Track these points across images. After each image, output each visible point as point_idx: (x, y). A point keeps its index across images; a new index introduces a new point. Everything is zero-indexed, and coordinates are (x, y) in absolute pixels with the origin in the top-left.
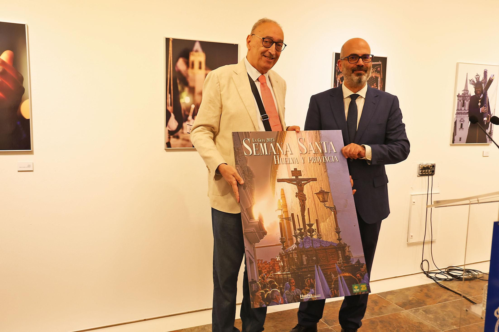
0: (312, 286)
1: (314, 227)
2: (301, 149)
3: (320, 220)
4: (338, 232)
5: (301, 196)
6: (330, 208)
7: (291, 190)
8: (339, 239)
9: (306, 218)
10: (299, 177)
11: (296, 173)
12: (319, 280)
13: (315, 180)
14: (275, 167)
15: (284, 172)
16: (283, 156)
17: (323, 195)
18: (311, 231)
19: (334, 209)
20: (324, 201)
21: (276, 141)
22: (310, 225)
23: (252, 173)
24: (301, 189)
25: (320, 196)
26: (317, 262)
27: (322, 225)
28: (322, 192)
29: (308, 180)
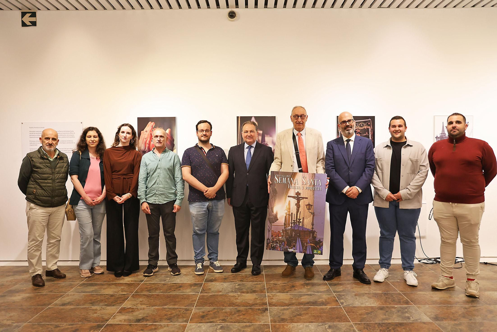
0: (294, 246)
1: (302, 220)
2: (303, 182)
3: (305, 218)
4: (313, 225)
5: (298, 205)
6: (312, 213)
7: (294, 201)
8: (313, 228)
9: (298, 216)
10: (299, 196)
11: (298, 194)
12: (298, 244)
13: (307, 198)
14: (288, 190)
15: (292, 193)
16: (293, 185)
17: (309, 206)
18: (300, 222)
19: (313, 214)
20: (309, 209)
21: (291, 177)
22: (300, 219)
23: (276, 192)
24: (298, 202)
25: (308, 207)
26: (299, 236)
27: (305, 220)
28: (309, 205)
29: (303, 198)
